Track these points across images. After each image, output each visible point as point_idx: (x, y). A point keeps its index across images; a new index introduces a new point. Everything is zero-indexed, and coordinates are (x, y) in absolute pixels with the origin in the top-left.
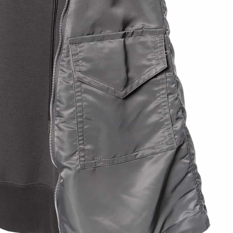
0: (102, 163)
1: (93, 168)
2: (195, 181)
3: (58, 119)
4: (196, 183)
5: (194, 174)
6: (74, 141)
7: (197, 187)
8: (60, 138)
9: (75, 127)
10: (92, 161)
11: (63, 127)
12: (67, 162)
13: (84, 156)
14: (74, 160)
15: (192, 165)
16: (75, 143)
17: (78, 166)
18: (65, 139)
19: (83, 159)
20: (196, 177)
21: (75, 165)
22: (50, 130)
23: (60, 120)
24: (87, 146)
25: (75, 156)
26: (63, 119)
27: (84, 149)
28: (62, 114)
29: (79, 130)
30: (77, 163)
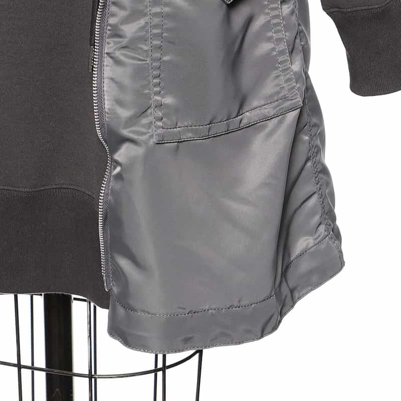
0: (190, 135)
1: (176, 143)
2: (316, 178)
3: (111, 42)
4: (319, 182)
5: (315, 165)
6: (144, 87)
7: (320, 189)
8: (116, 80)
9: (147, 57)
10: (175, 129)
11: (122, 58)
12: (130, 129)
13: (162, 119)
14: (144, 126)
15: (313, 146)
16: (147, 91)
17: (151, 136)
18: (127, 81)
19: (160, 124)
20: (319, 170)
21: (147, 136)
22: (94, 66)
23: (116, 43)
24: (166, 99)
25: (147, 116)
26: (125, 41)
27: (161, 105)
28: (122, 30)
29: (154, 64)
30: (150, 131)
